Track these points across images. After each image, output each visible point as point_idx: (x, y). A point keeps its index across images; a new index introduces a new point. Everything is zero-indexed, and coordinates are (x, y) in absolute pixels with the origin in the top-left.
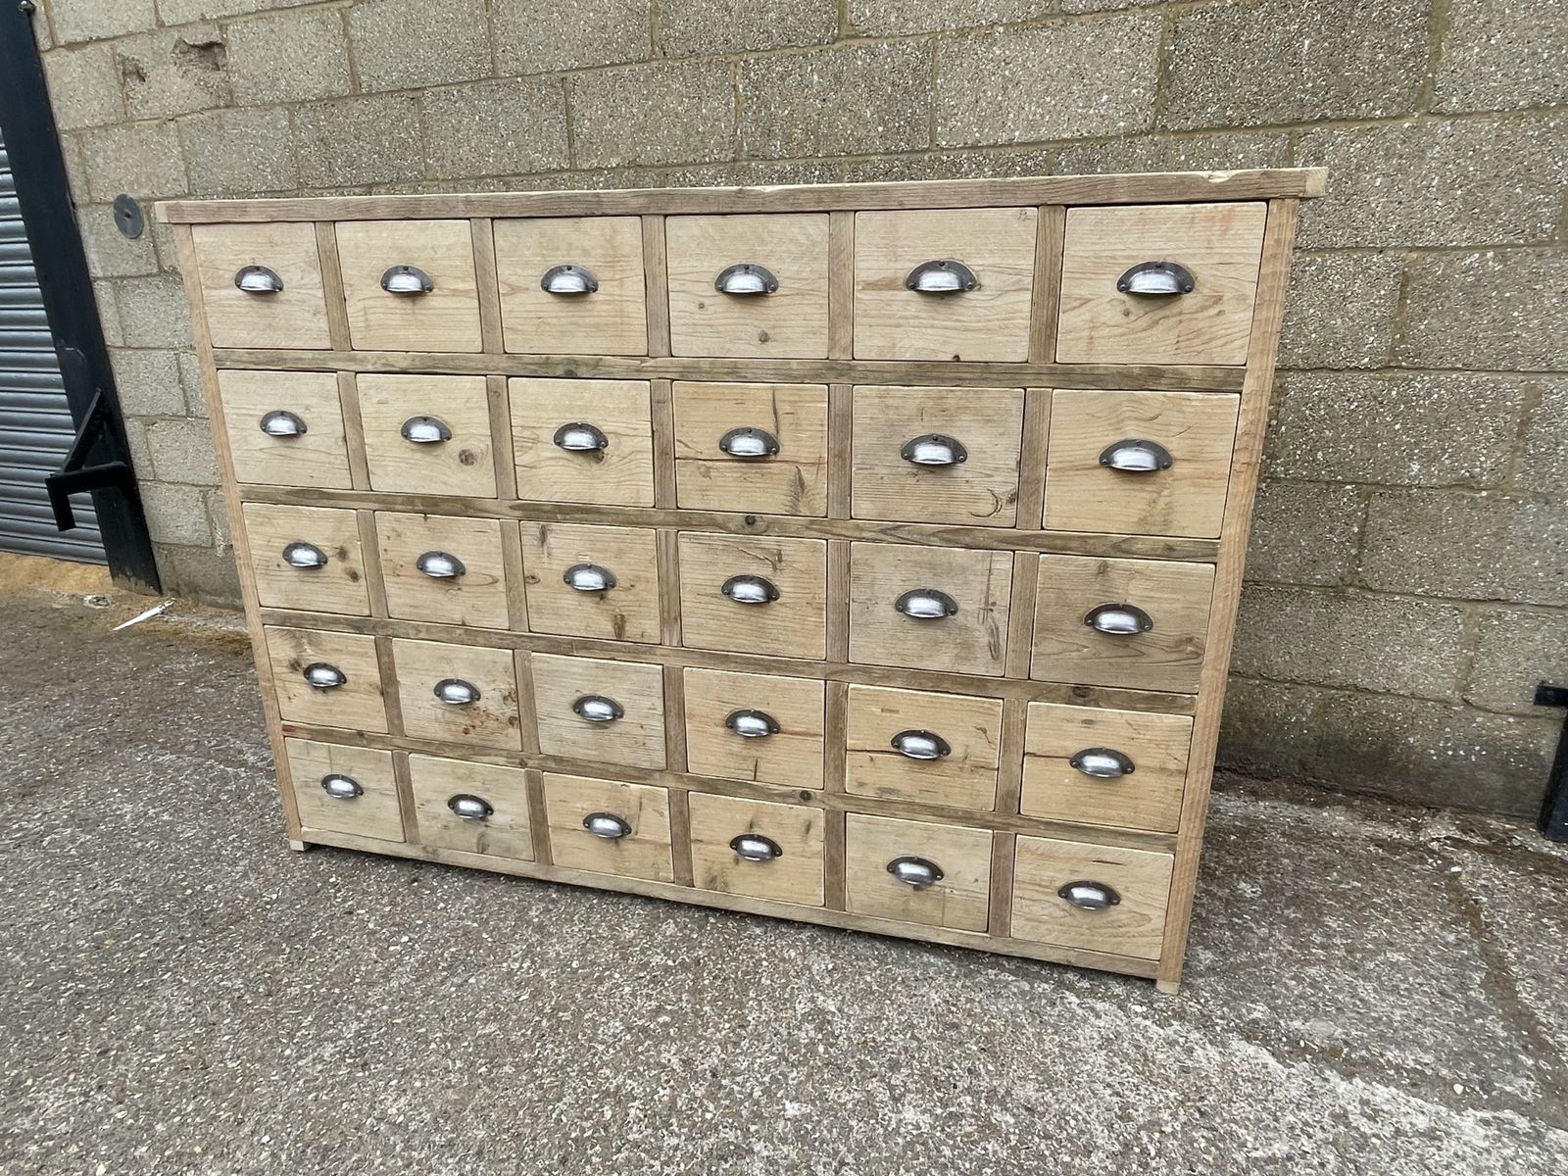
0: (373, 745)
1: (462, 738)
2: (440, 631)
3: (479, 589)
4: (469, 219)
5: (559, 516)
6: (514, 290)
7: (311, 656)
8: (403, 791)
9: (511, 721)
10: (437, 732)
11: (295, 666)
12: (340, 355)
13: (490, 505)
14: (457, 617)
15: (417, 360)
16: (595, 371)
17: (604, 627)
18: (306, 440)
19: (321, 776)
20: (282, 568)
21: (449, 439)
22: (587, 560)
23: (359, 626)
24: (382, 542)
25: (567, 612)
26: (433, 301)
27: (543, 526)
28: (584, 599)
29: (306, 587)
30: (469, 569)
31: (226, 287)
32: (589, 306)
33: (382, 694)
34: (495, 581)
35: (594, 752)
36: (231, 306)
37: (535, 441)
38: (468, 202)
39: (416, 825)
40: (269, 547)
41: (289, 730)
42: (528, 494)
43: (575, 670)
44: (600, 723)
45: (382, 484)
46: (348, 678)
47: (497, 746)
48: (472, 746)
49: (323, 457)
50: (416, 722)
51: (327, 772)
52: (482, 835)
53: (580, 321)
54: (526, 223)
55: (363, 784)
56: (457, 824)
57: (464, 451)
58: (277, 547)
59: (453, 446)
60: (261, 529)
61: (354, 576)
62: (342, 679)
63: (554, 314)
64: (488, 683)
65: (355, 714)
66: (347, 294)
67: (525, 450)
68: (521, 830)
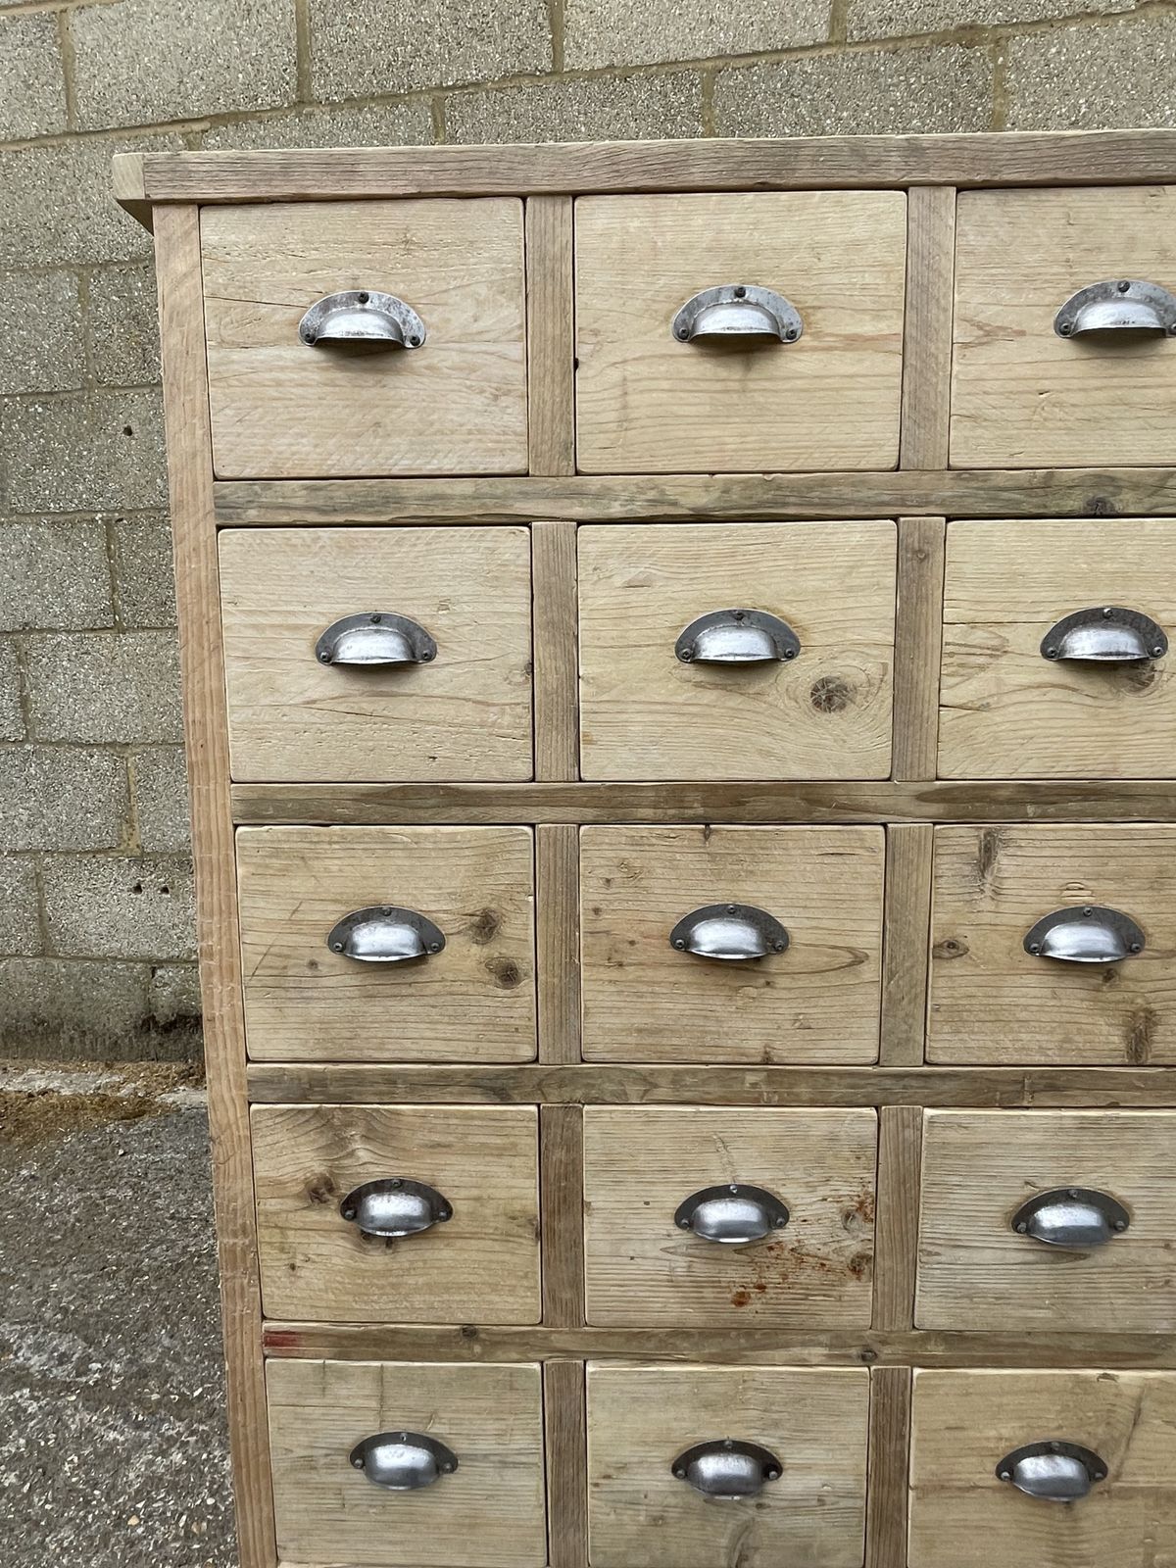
0: (500, 1354)
1: (729, 1314)
2: (704, 1082)
3: (817, 981)
4: (905, 188)
5: (1030, 809)
6: (989, 334)
7: (366, 1161)
8: (558, 1452)
9: (858, 1266)
10: (667, 1309)
11: (317, 1193)
12: (546, 485)
13: (868, 795)
14: (754, 1045)
15: (736, 488)
16: (1156, 500)
17: (1105, 1038)
18: (429, 678)
19: (350, 1440)
20: (323, 970)
21: (791, 656)
22: (1083, 899)
23: (499, 1087)
24: (589, 893)
25: (1023, 1015)
26: (791, 362)
27: (988, 834)
28: (1068, 982)
29: (376, 1008)
30: (798, 937)
31: (275, 343)
32: (1157, 366)
33: (539, 1235)
34: (858, 959)
35: (1042, 1314)
36: (279, 384)
37: (998, 651)
38: (913, 150)
39: (580, 1525)
40: (293, 923)
41: (279, 1342)
42: (959, 765)
43: (1030, 1137)
44: (1070, 1245)
45: (603, 764)
46: (458, 1206)
47: (811, 1322)
48: (748, 1332)
49: (469, 713)
50: (614, 1291)
51: (370, 1427)
52: (747, 1528)
53: (1135, 396)
54: (1032, 196)
55: (459, 1446)
56: (687, 1510)
57: (825, 682)
58: (315, 924)
59: (802, 672)
60: (279, 884)
61: (508, 975)
62: (438, 1208)
63: (1076, 384)
64: (811, 1187)
65: (460, 1287)
66: (583, 352)
67: (966, 671)
68: (844, 1503)
